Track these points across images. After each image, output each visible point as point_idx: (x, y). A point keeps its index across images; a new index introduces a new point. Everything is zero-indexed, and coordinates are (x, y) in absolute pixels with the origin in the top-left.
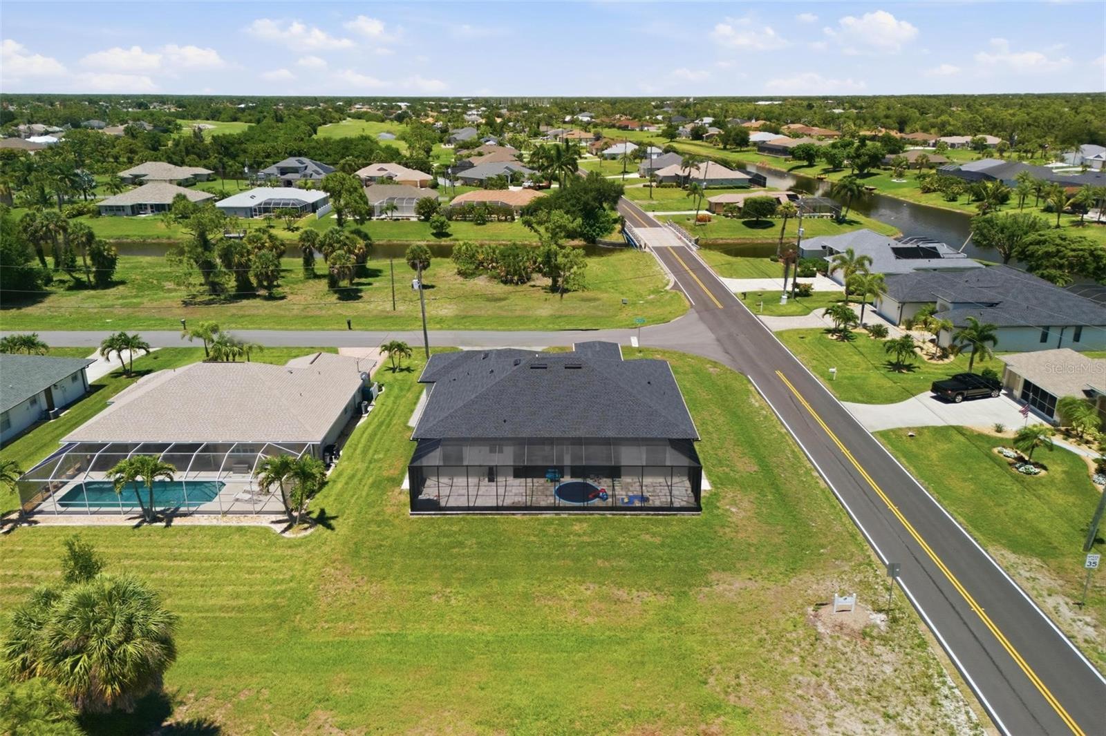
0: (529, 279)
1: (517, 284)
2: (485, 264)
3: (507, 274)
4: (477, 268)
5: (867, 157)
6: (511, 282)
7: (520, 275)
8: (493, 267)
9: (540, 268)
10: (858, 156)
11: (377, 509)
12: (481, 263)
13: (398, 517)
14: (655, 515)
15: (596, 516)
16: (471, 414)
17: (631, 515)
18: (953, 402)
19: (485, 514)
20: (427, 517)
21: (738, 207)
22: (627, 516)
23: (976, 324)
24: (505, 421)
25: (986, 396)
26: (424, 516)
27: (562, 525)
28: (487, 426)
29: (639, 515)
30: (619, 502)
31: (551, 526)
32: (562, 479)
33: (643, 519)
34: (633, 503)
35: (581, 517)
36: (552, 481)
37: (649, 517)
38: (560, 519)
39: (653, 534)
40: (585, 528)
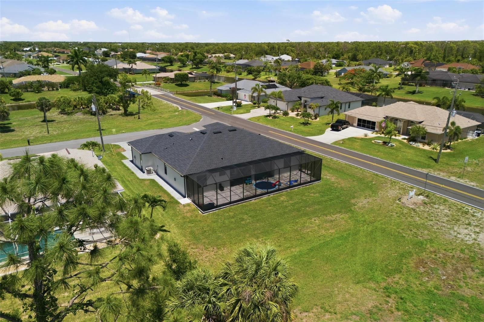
0: (107, 112)
1: (102, 115)
7: (102, 109)
8: (83, 108)
9: (110, 106)
10: (195, 59)
11: (181, 216)
14: (306, 186)
15: (284, 192)
16: (203, 159)
17: (297, 188)
18: (340, 131)
19: (239, 204)
20: (212, 212)
21: (171, 78)
22: (296, 189)
23: (333, 102)
24: (222, 159)
25: (347, 127)
26: (210, 213)
27: (275, 199)
28: (216, 162)
29: (300, 187)
30: (287, 185)
31: (271, 201)
32: (252, 182)
33: (302, 189)
34: (293, 184)
35: (279, 194)
36: (249, 184)
37: (304, 187)
38: (271, 197)
39: (313, 193)
40: (285, 198)
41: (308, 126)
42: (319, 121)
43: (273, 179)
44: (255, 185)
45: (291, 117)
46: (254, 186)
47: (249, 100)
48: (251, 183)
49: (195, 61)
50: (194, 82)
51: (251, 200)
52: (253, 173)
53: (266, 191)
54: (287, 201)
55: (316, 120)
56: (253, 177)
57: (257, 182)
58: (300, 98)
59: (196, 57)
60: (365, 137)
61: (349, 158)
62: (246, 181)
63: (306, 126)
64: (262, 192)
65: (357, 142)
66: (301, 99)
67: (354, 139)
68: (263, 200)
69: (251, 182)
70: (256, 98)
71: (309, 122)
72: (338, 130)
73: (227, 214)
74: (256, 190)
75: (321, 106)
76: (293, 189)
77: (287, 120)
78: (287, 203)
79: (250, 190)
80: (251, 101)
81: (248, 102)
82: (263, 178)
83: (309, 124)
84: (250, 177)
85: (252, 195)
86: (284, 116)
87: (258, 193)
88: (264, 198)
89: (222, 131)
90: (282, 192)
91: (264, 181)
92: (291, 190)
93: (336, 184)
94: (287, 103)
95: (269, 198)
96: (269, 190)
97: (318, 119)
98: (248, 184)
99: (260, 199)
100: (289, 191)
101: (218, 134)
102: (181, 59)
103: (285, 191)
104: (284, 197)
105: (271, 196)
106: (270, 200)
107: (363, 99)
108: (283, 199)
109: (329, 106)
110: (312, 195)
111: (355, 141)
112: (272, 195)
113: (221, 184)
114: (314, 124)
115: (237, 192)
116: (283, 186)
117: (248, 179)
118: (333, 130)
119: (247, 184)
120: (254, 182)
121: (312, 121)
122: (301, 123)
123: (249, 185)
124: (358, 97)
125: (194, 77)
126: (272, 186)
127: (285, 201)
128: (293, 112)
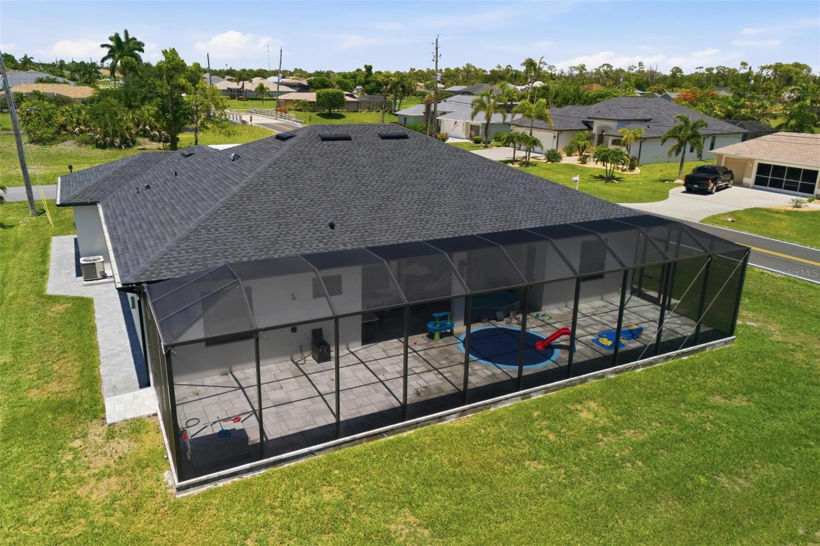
0: (134, 143)
1: (120, 147)
2: (69, 128)
3: (105, 136)
4: (58, 133)
5: (374, 83)
6: (112, 145)
7: (122, 136)
8: (82, 132)
9: (145, 131)
10: (368, 83)
11: (55, 500)
12: (63, 127)
13: (137, 507)
14: (679, 355)
15: (591, 381)
16: (248, 219)
17: (644, 365)
18: (711, 193)
19: (380, 434)
20: (229, 482)
21: (310, 102)
22: (639, 369)
23: (687, 122)
24: (332, 226)
25: (726, 187)
26: (220, 484)
27: (556, 418)
28: (299, 238)
29: (656, 361)
30: (596, 346)
31: (536, 425)
32: (455, 330)
33: (666, 369)
34: (623, 345)
35: (570, 390)
36: (442, 336)
37: (671, 361)
38: (537, 405)
39: (720, 391)
40: (602, 412)
41: (613, 184)
42: (641, 174)
43: (539, 323)
44: (464, 342)
45: (567, 165)
46: (461, 345)
47: (464, 136)
48: (451, 334)
49: (367, 86)
50: (355, 111)
51: (440, 419)
52: (459, 289)
53: (512, 371)
54: (613, 432)
55: (632, 173)
56: (459, 308)
57: (475, 328)
58: (589, 125)
59: (370, 79)
60: (795, 209)
61: (789, 262)
62: (430, 325)
63: (610, 183)
64: (494, 375)
65: (780, 220)
66: (591, 128)
67: (764, 212)
68: (497, 420)
69: (451, 328)
70: (481, 130)
71: (617, 176)
72: (705, 192)
73: (307, 500)
74: (466, 364)
75: (645, 139)
76: (628, 369)
77: (557, 170)
78: (612, 438)
79: (444, 362)
80: (471, 138)
81: (463, 139)
82: (499, 314)
83: (618, 179)
84: (445, 305)
85: (448, 389)
86: (550, 163)
87: (475, 381)
88: (501, 406)
89: (353, 136)
90: (583, 381)
91: (502, 325)
92: (621, 371)
93: (800, 356)
94: (556, 133)
95: (526, 408)
96: (530, 370)
97: (637, 170)
98: (437, 335)
99: (486, 412)
100: (613, 376)
101: (335, 142)
102: (342, 82)
103: (595, 377)
104: (593, 405)
105: (535, 397)
106: (530, 419)
107: (746, 131)
108: (591, 416)
109: (674, 134)
110: (717, 400)
111: (773, 218)
112: (537, 394)
113: (320, 330)
114: (630, 179)
115: (384, 370)
116: (582, 352)
117: (435, 315)
118: (689, 191)
119: (431, 336)
120: (460, 328)
121: (623, 174)
122: (597, 178)
123: (439, 342)
124: (733, 126)
125: (358, 103)
126: (534, 348)
127: (604, 430)
128: (569, 155)
